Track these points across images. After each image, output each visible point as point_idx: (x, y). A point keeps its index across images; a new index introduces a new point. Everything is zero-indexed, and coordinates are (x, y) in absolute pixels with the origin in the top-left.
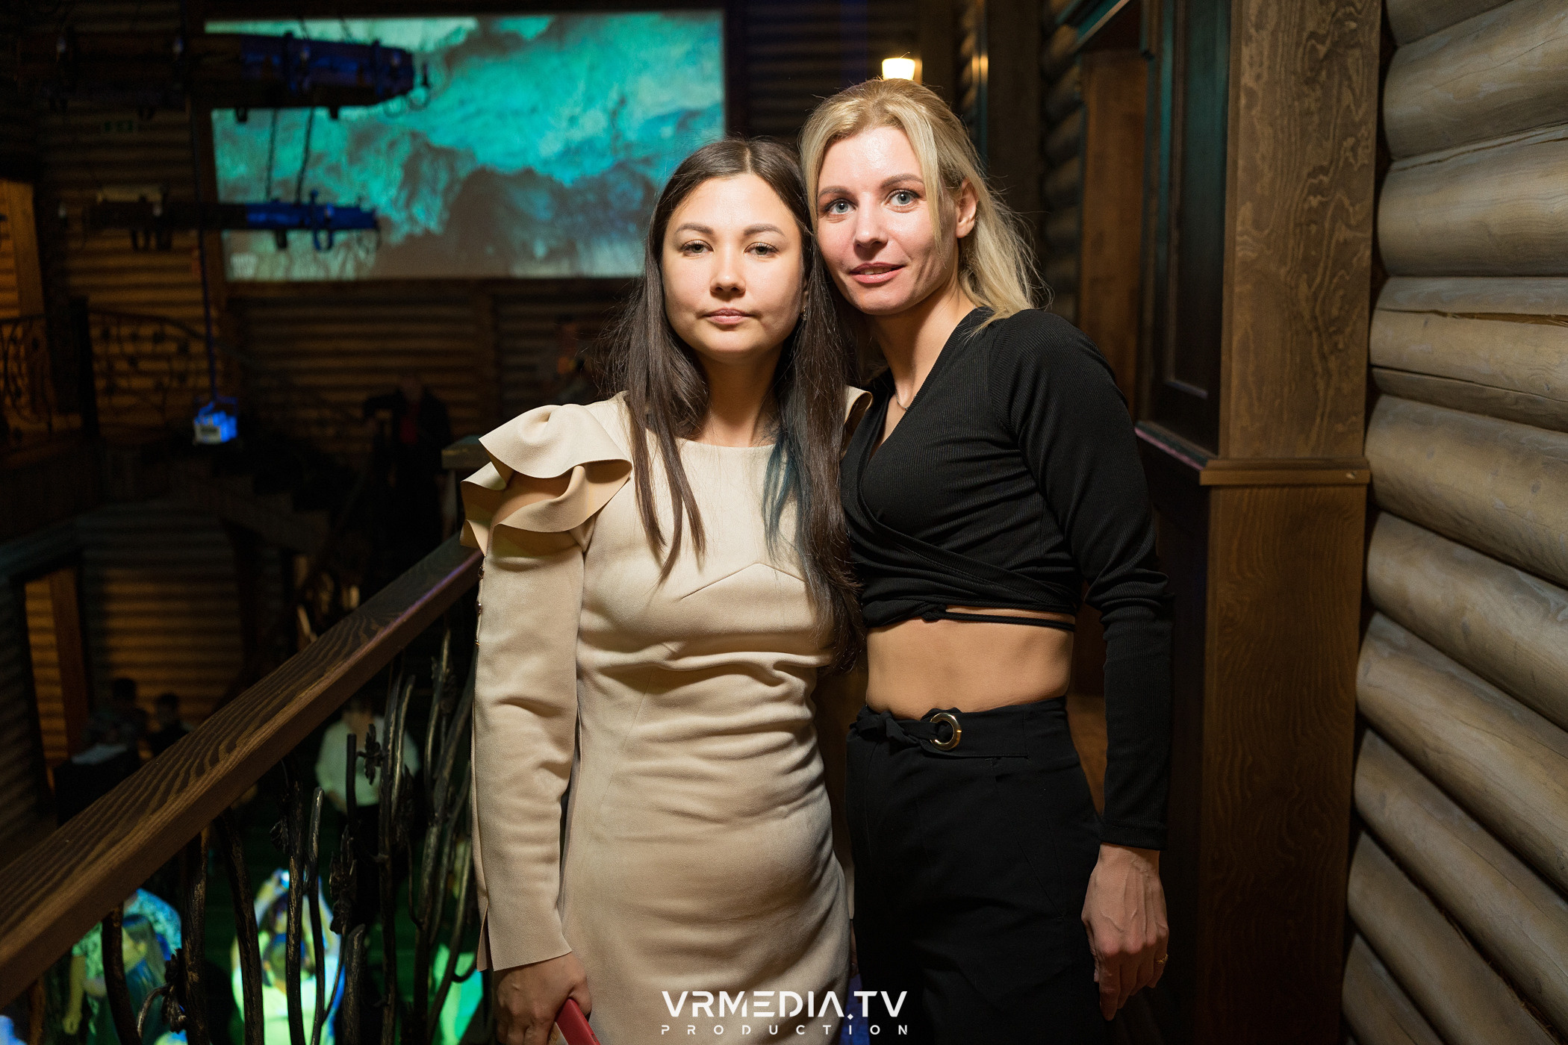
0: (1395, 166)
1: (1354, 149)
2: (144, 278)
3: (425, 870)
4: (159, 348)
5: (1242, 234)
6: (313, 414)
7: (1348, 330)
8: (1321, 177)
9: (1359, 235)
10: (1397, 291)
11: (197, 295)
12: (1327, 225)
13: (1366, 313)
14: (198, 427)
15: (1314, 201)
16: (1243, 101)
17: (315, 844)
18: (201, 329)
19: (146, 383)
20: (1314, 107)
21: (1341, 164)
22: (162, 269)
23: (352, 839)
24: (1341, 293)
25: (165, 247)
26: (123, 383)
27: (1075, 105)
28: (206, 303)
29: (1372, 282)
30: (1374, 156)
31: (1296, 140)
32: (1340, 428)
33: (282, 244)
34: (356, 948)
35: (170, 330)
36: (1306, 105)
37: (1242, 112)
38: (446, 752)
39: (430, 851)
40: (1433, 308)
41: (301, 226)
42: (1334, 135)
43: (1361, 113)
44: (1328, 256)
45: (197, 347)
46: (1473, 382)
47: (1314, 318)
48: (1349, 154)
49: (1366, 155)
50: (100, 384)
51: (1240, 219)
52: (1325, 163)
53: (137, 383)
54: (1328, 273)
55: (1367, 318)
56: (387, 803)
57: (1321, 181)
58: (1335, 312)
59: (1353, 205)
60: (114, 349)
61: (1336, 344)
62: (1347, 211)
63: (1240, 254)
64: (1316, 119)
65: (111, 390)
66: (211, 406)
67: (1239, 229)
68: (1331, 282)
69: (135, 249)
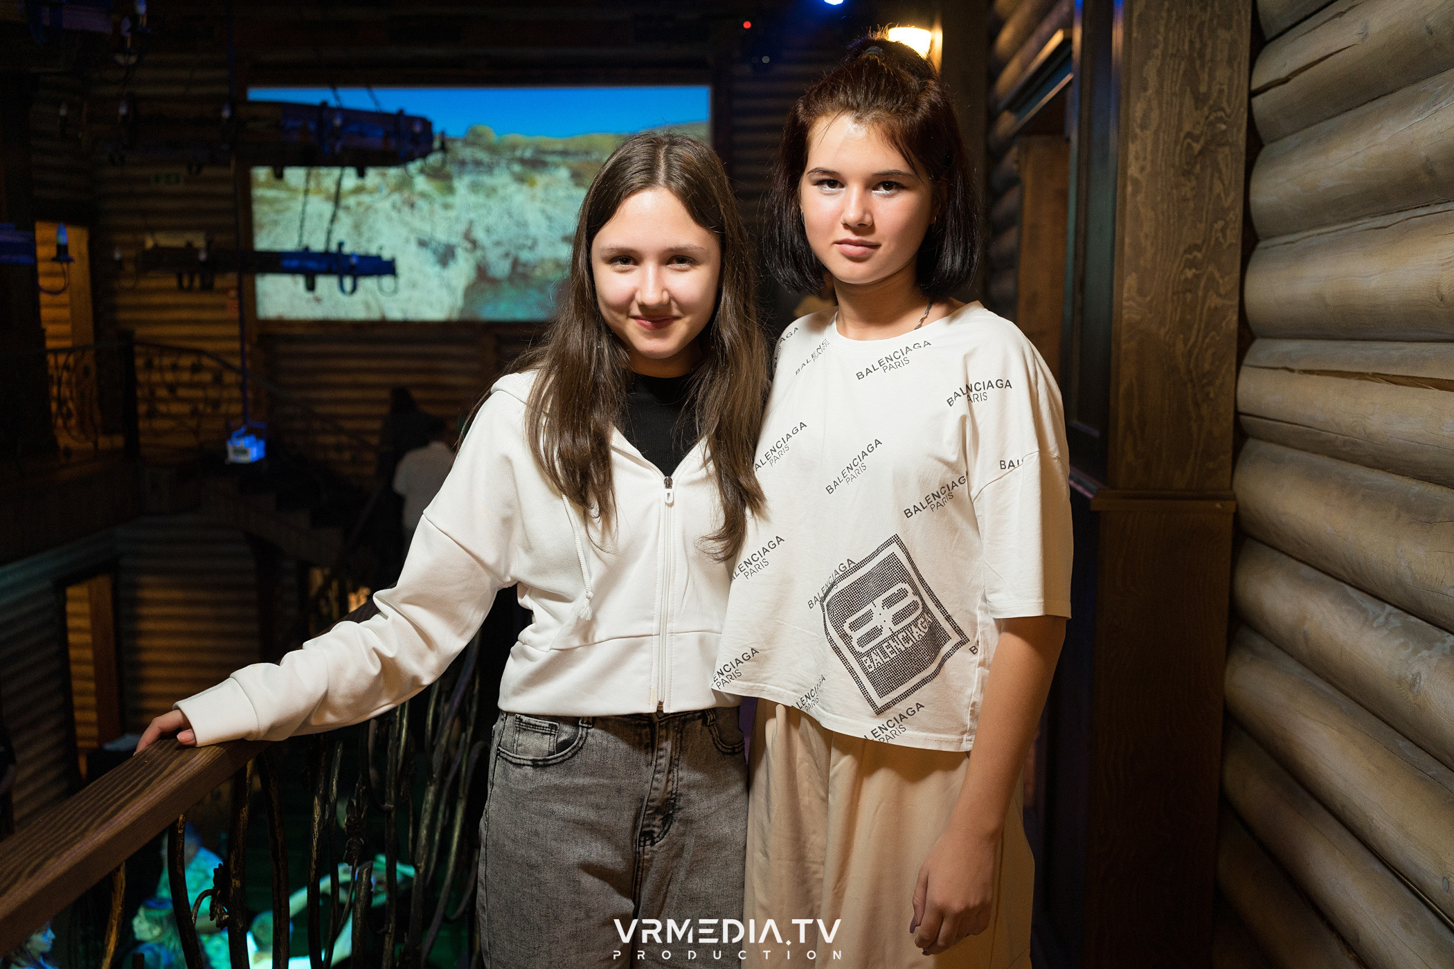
0: (1261, 244)
1: (1223, 230)
2: (185, 315)
3: (423, 823)
4: (197, 378)
5: (1128, 300)
6: (331, 440)
7: (1218, 382)
8: (1195, 253)
9: (1228, 302)
10: (1261, 351)
11: (235, 330)
12: (1200, 293)
13: (1234, 368)
14: (230, 448)
15: (1189, 273)
16: (1129, 189)
17: (334, 788)
18: (236, 362)
19: (184, 409)
20: (1189, 195)
21: (1212, 243)
22: (202, 307)
23: (364, 788)
24: (1210, 351)
25: (207, 287)
26: (162, 408)
27: (1014, 181)
28: (242, 338)
29: (1239, 343)
30: (1240, 237)
31: (1174, 222)
32: (1211, 465)
33: (311, 287)
34: (364, 880)
35: (207, 362)
36: (1183, 194)
37: (1129, 198)
38: (444, 723)
39: (428, 806)
40: (1283, 365)
41: (328, 272)
42: (1207, 219)
43: (1230, 200)
44: (1201, 320)
45: (230, 378)
46: (1311, 427)
47: (1189, 372)
48: (1220, 235)
49: (1234, 236)
50: (142, 408)
51: (1126, 286)
52: (1199, 242)
53: (176, 408)
54: (1201, 334)
55: (1234, 374)
56: (394, 761)
57: (1195, 257)
58: (1207, 367)
59: (1222, 277)
60: (156, 377)
61: (1208, 394)
62: (1218, 283)
63: (1126, 317)
64: (1191, 204)
65: (152, 414)
66: (243, 430)
67: (1125, 295)
68: (1203, 341)
69: (181, 288)
